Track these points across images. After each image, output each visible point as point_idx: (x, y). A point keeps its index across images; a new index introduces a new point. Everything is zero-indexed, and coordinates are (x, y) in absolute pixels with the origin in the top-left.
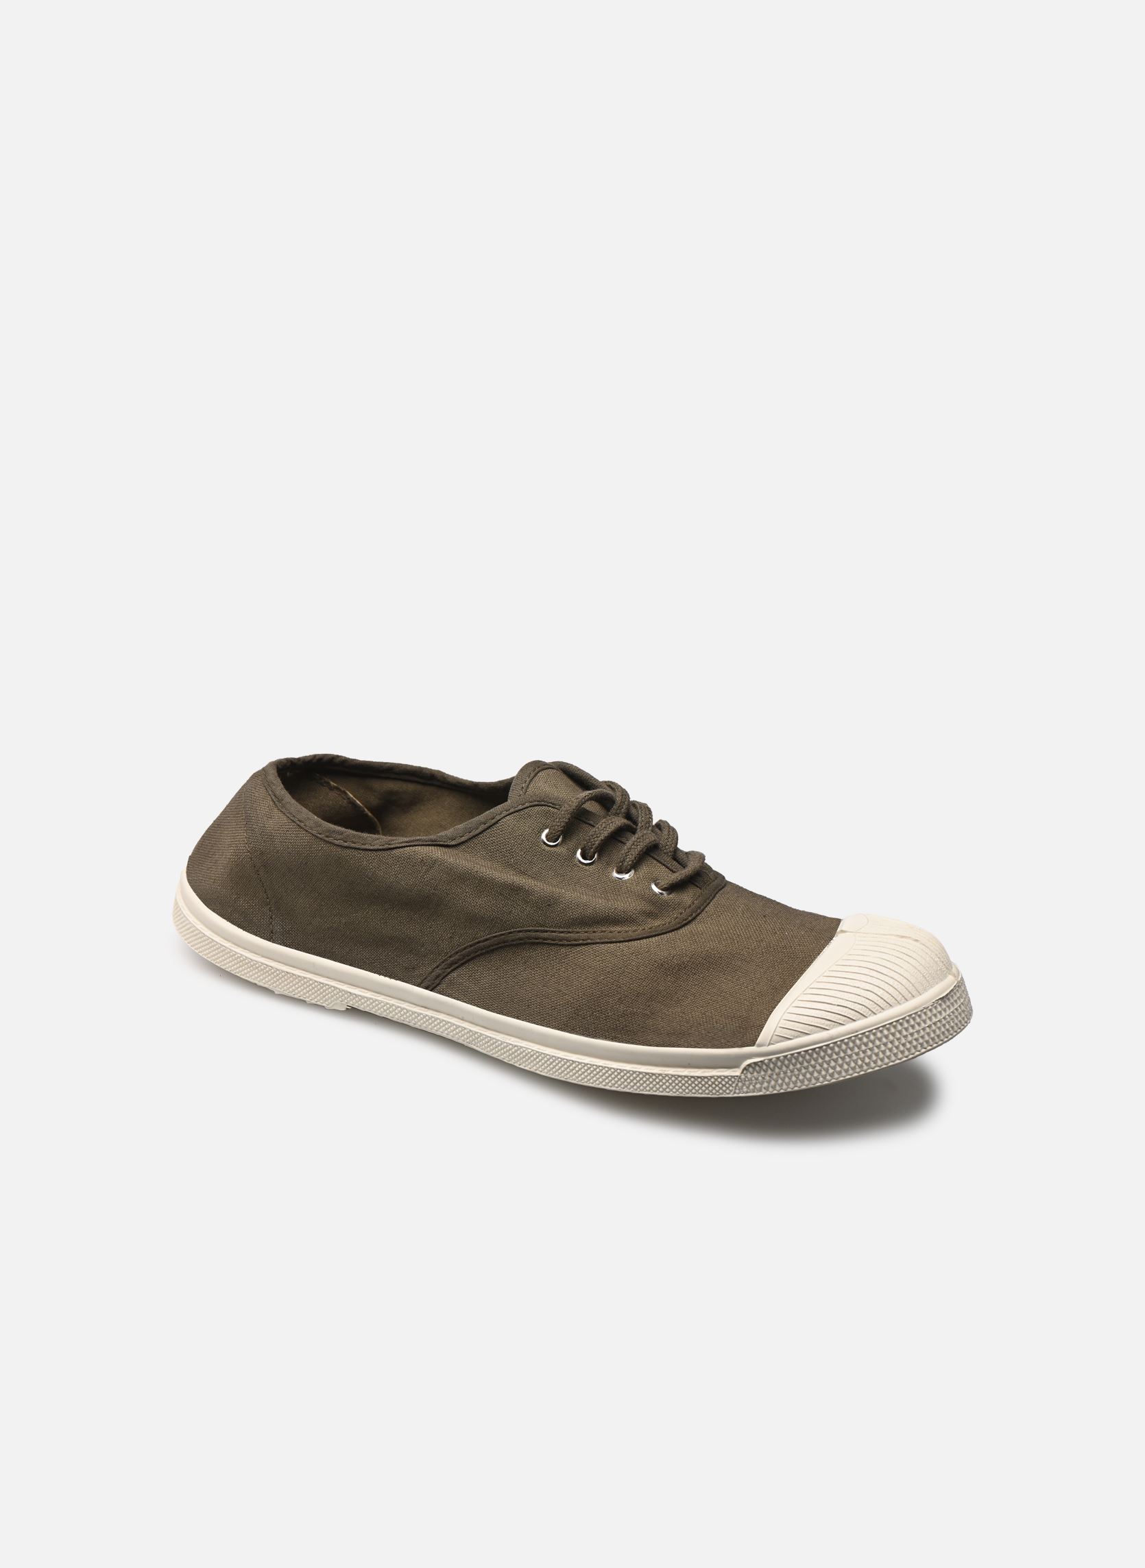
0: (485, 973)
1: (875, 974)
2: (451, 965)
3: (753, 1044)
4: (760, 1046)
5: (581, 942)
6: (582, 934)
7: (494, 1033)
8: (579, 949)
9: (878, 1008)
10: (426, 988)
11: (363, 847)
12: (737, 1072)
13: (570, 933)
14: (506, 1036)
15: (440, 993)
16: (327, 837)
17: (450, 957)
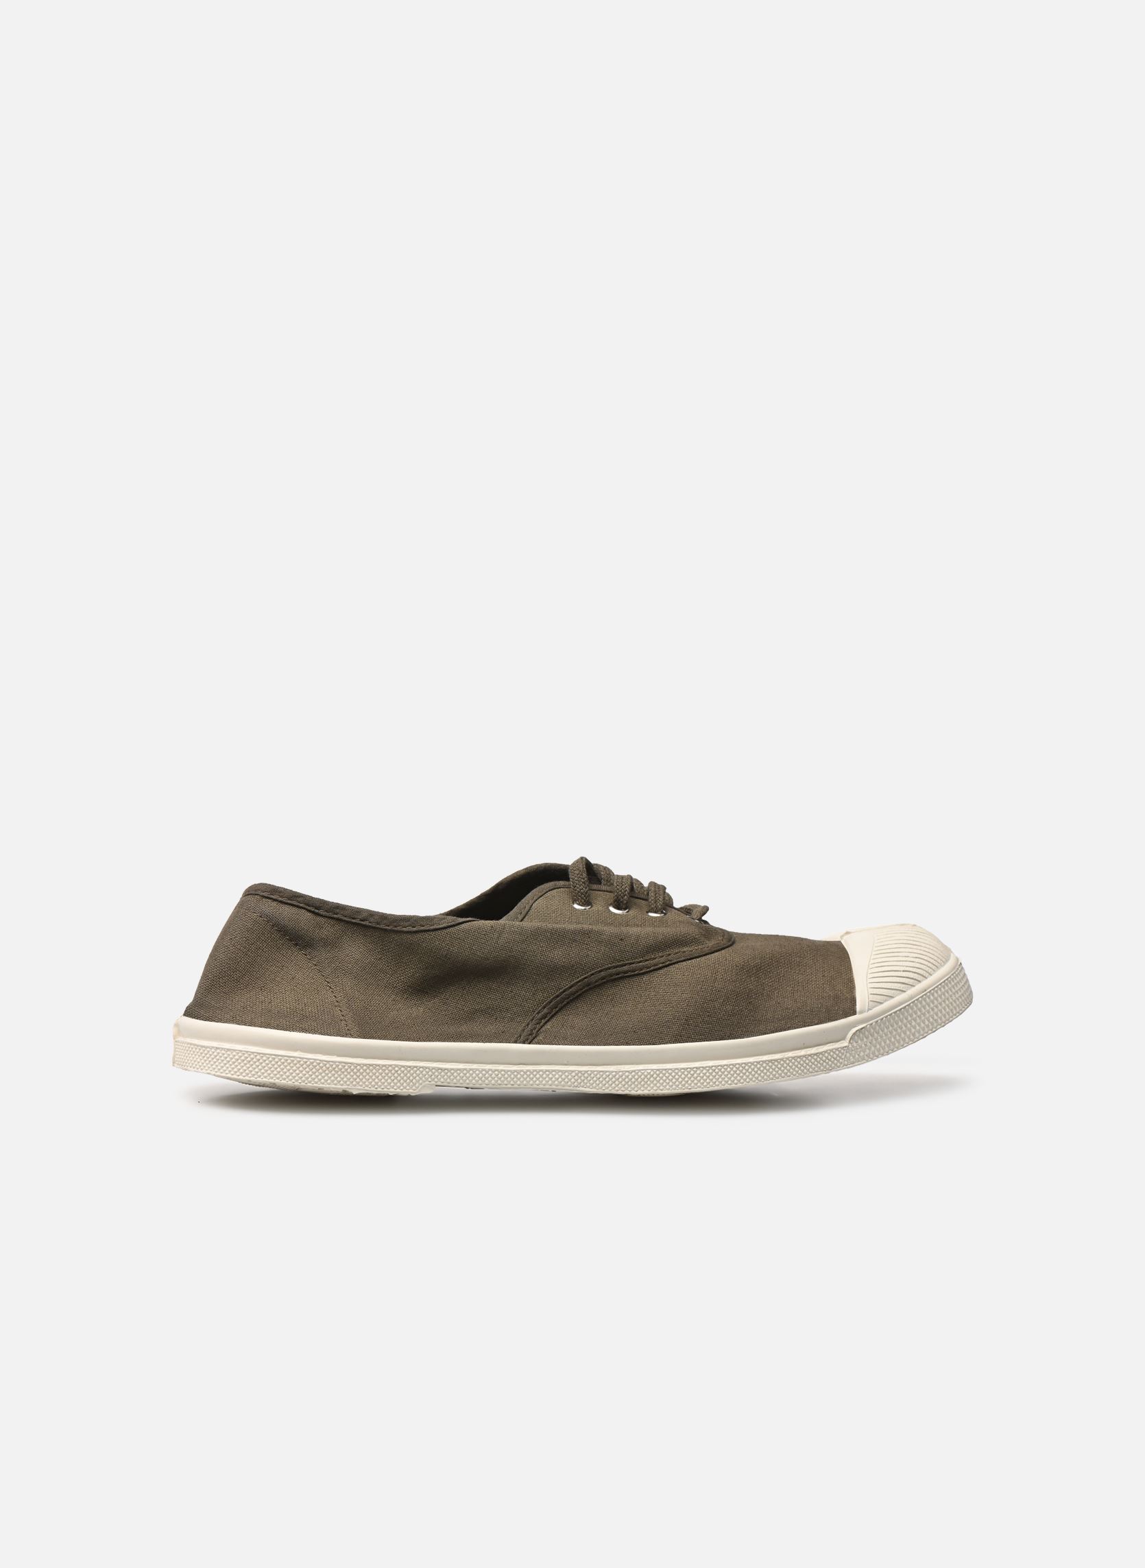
0: (576, 1018)
1: (910, 946)
2: (544, 1017)
3: (854, 1013)
4: (861, 1012)
5: (661, 965)
6: (660, 958)
7: (605, 1067)
8: (661, 971)
9: (922, 977)
10: (524, 1043)
11: (432, 928)
12: (845, 1043)
13: (648, 960)
14: (619, 1066)
15: (539, 1043)
16: (396, 927)
17: (538, 1013)
